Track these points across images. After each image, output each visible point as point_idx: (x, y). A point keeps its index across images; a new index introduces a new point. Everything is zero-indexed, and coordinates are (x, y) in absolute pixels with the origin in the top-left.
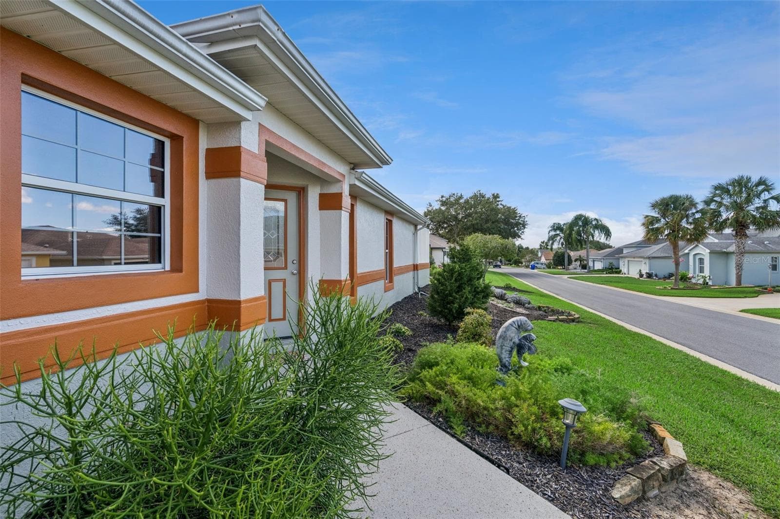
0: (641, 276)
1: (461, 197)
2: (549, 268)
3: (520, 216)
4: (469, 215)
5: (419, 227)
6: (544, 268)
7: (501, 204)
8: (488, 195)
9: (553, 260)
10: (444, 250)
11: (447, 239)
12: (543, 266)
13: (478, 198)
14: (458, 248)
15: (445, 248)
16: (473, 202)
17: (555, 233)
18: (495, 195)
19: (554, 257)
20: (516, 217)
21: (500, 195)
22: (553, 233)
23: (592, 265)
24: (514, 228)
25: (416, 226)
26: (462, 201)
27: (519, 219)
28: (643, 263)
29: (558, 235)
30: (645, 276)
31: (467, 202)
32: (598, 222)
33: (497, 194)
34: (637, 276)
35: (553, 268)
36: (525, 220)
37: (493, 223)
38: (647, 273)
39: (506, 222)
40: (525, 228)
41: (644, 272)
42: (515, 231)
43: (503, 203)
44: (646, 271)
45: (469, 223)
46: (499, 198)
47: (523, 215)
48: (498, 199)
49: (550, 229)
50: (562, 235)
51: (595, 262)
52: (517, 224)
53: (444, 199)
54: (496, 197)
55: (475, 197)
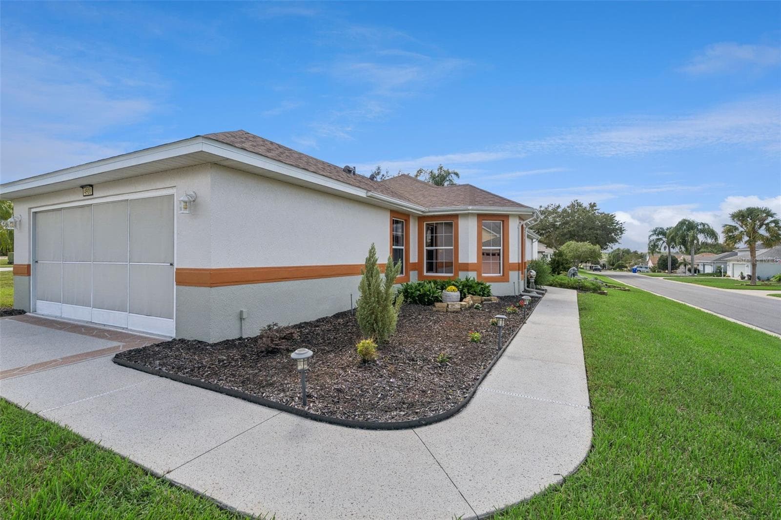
0: (743, 278)
1: (559, 206)
2: (654, 271)
3: (617, 223)
4: (566, 223)
5: (534, 240)
6: (647, 272)
7: (598, 213)
8: (586, 205)
9: (658, 263)
10: (543, 254)
11: (546, 244)
12: (647, 270)
13: (576, 207)
14: (557, 251)
15: (544, 252)
16: (570, 211)
17: (657, 237)
18: (592, 204)
19: (659, 261)
20: (613, 223)
21: (597, 204)
22: (655, 237)
23: (702, 269)
24: (611, 234)
25: (532, 240)
26: (560, 210)
27: (615, 226)
28: (746, 265)
29: (661, 239)
30: (746, 279)
31: (565, 211)
32: (704, 226)
33: (594, 203)
34: (739, 278)
35: (658, 272)
36: (623, 226)
37: (590, 229)
38: (748, 275)
39: (603, 227)
40: (622, 233)
41: (745, 274)
42: (612, 236)
43: (599, 211)
44: (747, 274)
45: (565, 230)
46: (595, 206)
47: (620, 222)
48: (595, 208)
49: (652, 233)
50: (665, 239)
51: (706, 266)
52: (615, 230)
53: (542, 209)
54: (593, 206)
55: (572, 206)
